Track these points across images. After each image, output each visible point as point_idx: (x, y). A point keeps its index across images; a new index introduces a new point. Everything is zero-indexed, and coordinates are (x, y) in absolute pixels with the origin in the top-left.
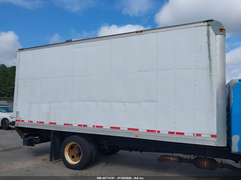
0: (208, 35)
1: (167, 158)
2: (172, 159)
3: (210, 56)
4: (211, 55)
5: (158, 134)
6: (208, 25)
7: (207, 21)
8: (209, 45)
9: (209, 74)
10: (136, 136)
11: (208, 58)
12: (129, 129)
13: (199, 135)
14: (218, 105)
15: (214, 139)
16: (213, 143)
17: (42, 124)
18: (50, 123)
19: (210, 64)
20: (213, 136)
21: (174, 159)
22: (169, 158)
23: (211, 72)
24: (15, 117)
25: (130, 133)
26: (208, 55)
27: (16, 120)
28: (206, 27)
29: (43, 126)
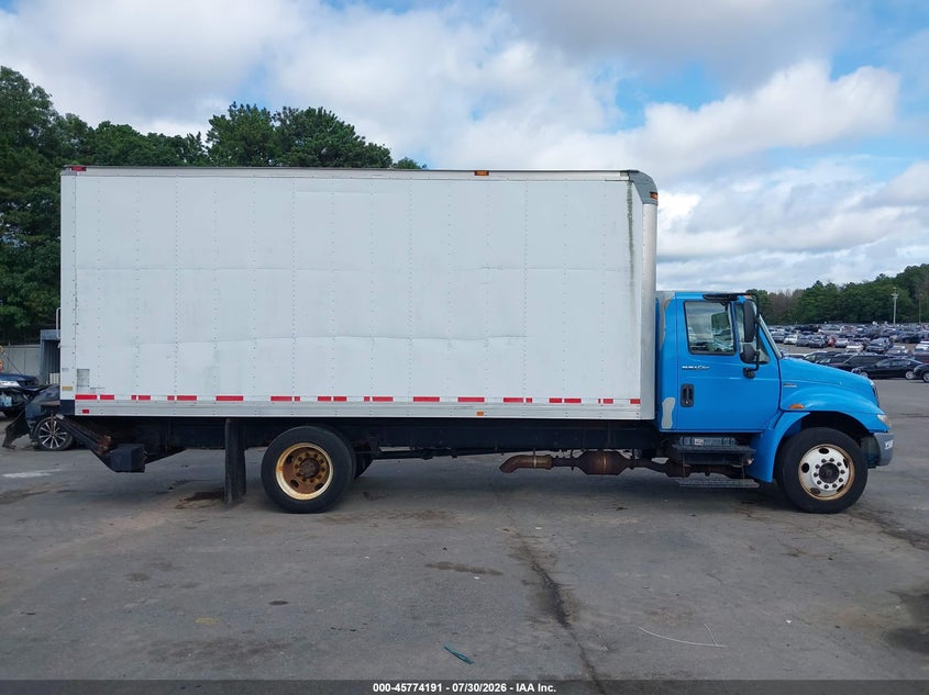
0: (630, 201)
1: (525, 461)
2: (535, 461)
3: (631, 245)
4: (634, 242)
5: (529, 405)
6: (630, 181)
7: (628, 172)
8: (630, 221)
9: (628, 282)
10: (478, 414)
11: (628, 249)
12: (461, 399)
13: (609, 401)
14: (643, 342)
15: (635, 406)
16: (632, 413)
17: (189, 403)
18: (219, 398)
19: (631, 261)
20: (633, 401)
21: (540, 462)
22: (529, 461)
23: (632, 277)
24: (74, 386)
25: (465, 408)
26: (628, 242)
27: (78, 397)
28: (626, 183)
29: (192, 407)
